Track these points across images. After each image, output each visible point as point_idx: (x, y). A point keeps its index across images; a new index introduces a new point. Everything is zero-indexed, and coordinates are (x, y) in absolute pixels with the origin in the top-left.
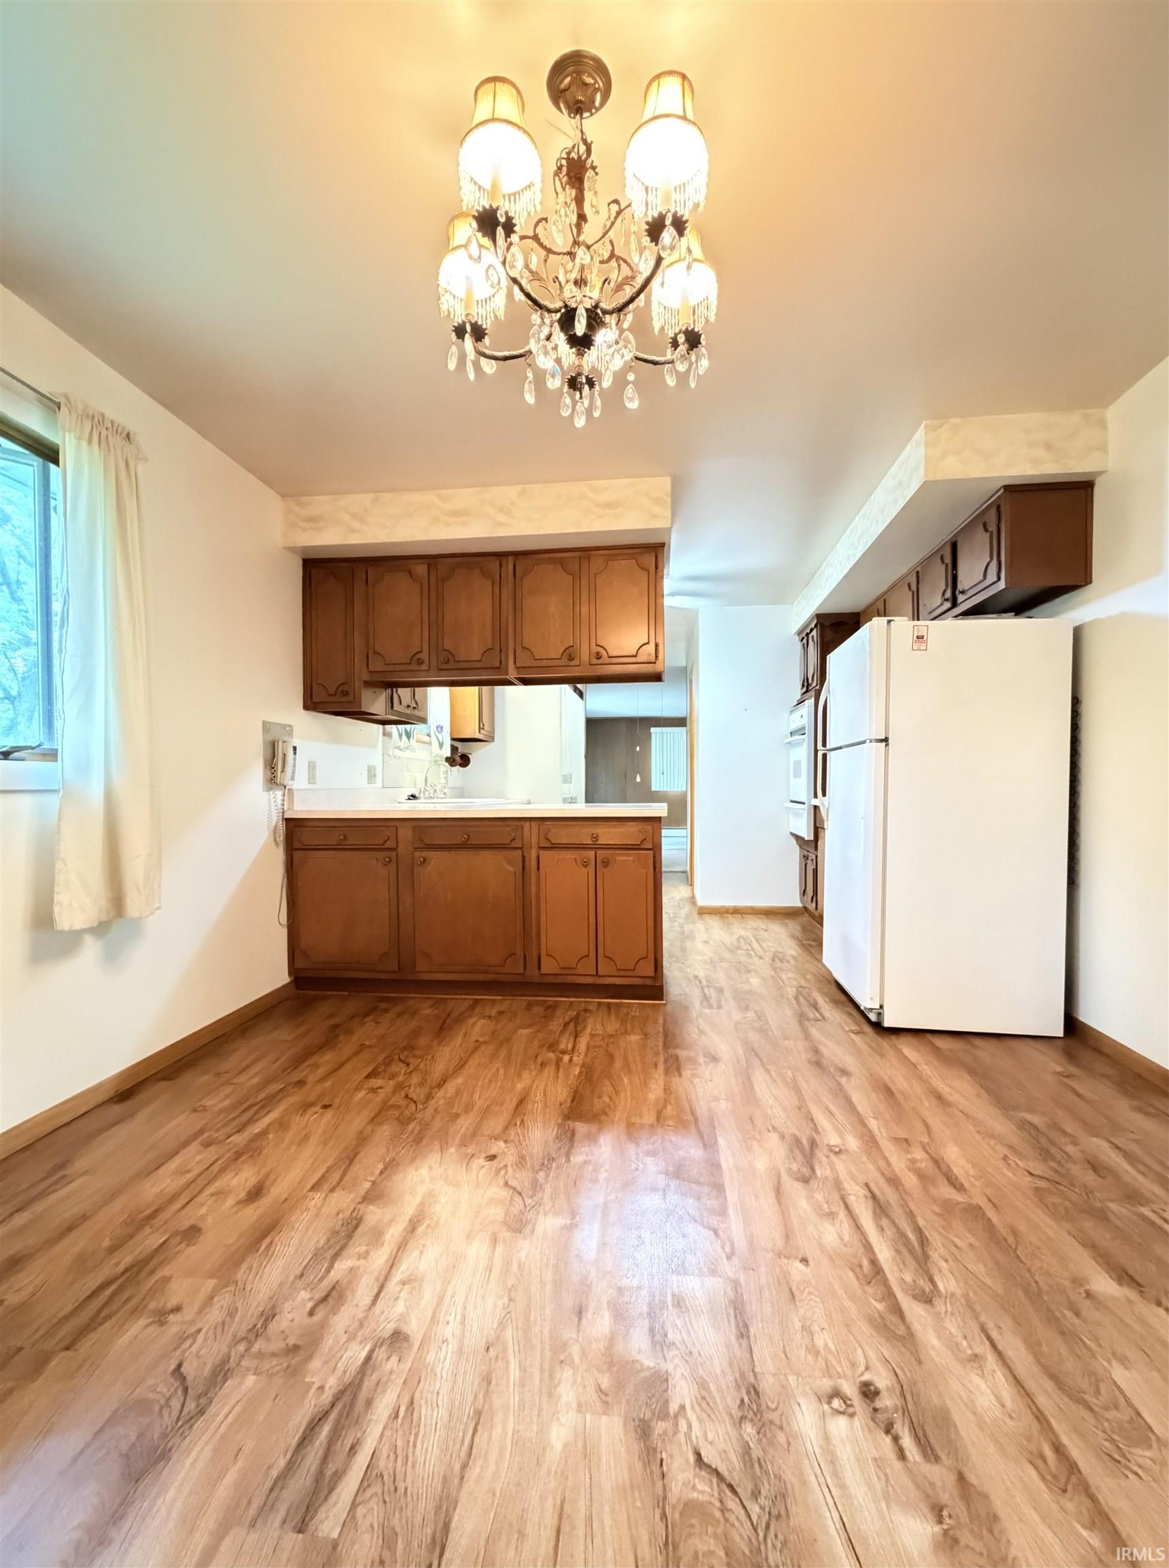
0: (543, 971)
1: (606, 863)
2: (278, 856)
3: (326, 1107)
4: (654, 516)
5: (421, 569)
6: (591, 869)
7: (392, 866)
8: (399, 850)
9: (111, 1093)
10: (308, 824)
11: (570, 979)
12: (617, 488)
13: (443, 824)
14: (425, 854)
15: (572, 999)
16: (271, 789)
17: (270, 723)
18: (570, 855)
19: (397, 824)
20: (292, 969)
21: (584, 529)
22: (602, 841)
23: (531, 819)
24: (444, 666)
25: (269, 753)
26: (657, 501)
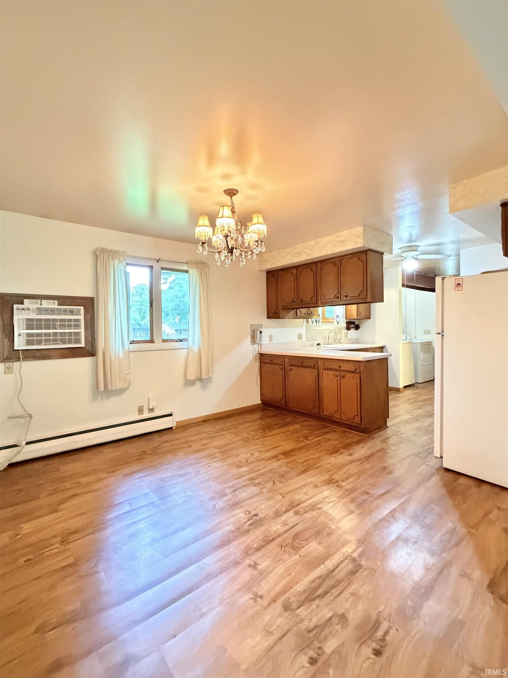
0: (324, 414)
1: (344, 377)
2: (257, 364)
3: (235, 434)
4: (357, 243)
5: (294, 271)
6: (338, 378)
7: (283, 370)
8: (285, 365)
9: (203, 420)
10: (265, 355)
11: (333, 419)
12: (345, 234)
13: (296, 358)
14: (291, 367)
15: (335, 426)
16: (254, 344)
17: (253, 325)
18: (332, 372)
19: (284, 357)
20: (261, 400)
21: (334, 252)
22: (342, 368)
23: (321, 358)
24: (301, 303)
25: (253, 334)
26: (358, 237)
